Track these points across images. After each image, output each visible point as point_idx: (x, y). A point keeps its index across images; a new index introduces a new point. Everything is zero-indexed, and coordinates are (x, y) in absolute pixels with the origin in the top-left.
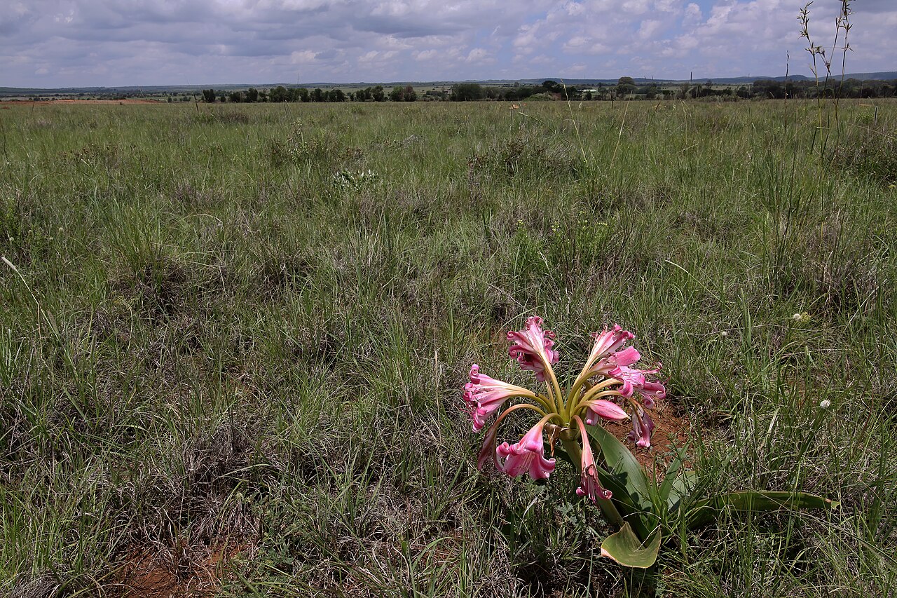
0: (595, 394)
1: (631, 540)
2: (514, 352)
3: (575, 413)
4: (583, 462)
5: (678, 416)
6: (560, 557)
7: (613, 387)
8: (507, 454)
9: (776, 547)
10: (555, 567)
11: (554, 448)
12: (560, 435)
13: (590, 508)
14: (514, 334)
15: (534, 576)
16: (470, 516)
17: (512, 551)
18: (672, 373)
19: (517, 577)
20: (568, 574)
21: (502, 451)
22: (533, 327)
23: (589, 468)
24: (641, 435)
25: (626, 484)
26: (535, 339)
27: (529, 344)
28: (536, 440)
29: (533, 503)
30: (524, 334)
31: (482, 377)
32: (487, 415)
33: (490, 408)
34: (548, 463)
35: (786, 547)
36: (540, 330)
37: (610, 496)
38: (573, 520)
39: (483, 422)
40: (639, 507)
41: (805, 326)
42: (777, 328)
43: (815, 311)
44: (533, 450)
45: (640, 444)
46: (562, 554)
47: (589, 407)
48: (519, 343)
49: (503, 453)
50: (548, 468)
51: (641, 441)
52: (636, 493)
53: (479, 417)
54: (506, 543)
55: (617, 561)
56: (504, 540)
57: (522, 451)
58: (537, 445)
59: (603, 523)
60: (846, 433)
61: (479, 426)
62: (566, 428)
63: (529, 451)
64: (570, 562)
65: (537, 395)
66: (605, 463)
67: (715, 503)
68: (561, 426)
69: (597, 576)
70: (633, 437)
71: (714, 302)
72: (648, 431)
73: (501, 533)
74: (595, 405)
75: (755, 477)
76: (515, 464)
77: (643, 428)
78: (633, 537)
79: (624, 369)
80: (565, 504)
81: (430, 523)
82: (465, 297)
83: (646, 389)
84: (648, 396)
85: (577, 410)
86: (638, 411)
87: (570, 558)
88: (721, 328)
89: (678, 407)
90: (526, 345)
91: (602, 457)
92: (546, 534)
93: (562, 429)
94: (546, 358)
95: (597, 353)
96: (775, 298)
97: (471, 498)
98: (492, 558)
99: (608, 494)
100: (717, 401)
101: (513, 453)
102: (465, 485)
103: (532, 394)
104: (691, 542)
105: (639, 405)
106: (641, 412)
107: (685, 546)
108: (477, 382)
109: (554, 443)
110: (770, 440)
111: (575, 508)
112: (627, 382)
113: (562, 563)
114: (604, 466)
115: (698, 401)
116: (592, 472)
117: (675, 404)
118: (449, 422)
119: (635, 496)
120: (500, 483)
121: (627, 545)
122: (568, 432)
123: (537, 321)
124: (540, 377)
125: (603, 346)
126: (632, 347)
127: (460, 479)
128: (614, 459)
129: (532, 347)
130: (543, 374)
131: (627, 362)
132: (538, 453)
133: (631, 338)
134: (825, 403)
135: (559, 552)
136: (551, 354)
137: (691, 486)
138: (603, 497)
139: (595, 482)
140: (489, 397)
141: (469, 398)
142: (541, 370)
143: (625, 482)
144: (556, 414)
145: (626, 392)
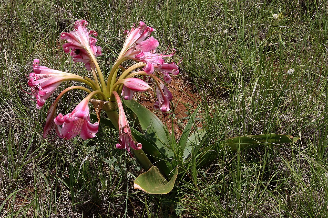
0: (128, 74)
1: (158, 178)
2: (67, 48)
3: (114, 90)
4: (120, 124)
5: (194, 93)
6: (109, 196)
7: (141, 68)
8: (62, 122)
9: (258, 173)
10: (105, 203)
11: (100, 117)
12: (103, 107)
13: (129, 159)
14: (66, 35)
15: (90, 211)
16: (42, 174)
17: (73, 194)
18: (189, 61)
19: (78, 213)
20: (115, 207)
21: (58, 121)
22: (80, 28)
23: (124, 128)
24: (163, 103)
25: (155, 142)
26: (81, 37)
27: (78, 41)
28: (83, 109)
29: (86, 159)
30: (73, 34)
31: (42, 68)
32: (47, 96)
33: (48, 90)
34: (93, 126)
35: (264, 172)
36: (86, 31)
37: (141, 147)
38: (117, 169)
39: (44, 101)
40: (166, 157)
41: (282, 24)
42: (263, 26)
43: (289, 13)
44: (81, 117)
45: (162, 109)
46: (110, 194)
47: (124, 85)
48: (70, 41)
49: (60, 122)
50: (93, 129)
51: (164, 107)
52: (163, 148)
53: (41, 97)
54: (69, 190)
55: (146, 191)
56: (67, 188)
57: (73, 119)
58: (84, 113)
59: (139, 169)
60: (305, 93)
61: (41, 104)
62: (108, 101)
63: (78, 118)
64: (115, 198)
65: (84, 78)
66: (140, 126)
67: (217, 147)
68: (104, 100)
69: (136, 207)
70: (157, 106)
71: (220, 11)
72: (168, 100)
73: (65, 183)
74: (127, 82)
75: (244, 128)
76: (69, 130)
77: (164, 98)
78: (159, 176)
79: (147, 54)
80: (111, 158)
81: (11, 182)
82: (35, 17)
83: (163, 68)
84: (167, 74)
85: (115, 88)
86: (160, 86)
87: (116, 196)
88: (224, 28)
89: (193, 86)
90: (76, 42)
91: (137, 122)
92: (98, 180)
93: (105, 103)
94: (92, 52)
95: (128, 45)
96: (261, 5)
97: (42, 161)
98: (58, 202)
99: (139, 146)
100: (220, 79)
101: (67, 121)
102: (37, 152)
103: (81, 78)
104: (201, 175)
105: (160, 81)
106: (162, 86)
107: (196, 180)
108: (38, 72)
109: (99, 114)
110: (253, 100)
111: (118, 159)
112: (149, 63)
113: (110, 200)
114: (139, 129)
115: (207, 80)
116: (126, 131)
117: (192, 84)
118: (23, 108)
119: (163, 150)
120: (64, 148)
121: (155, 181)
122: (109, 104)
123: (83, 23)
124: (88, 67)
125: (132, 39)
126: (152, 37)
127: (33, 148)
128: (147, 124)
129: (80, 43)
130: (90, 64)
131: (150, 48)
132: (85, 119)
133: (151, 31)
134: (291, 71)
135: (108, 192)
136: (95, 48)
137: (201, 138)
138: (136, 148)
139: (129, 138)
140: (48, 81)
141: (32, 83)
142: (88, 61)
143: (155, 140)
144: (99, 91)
145: (149, 70)
